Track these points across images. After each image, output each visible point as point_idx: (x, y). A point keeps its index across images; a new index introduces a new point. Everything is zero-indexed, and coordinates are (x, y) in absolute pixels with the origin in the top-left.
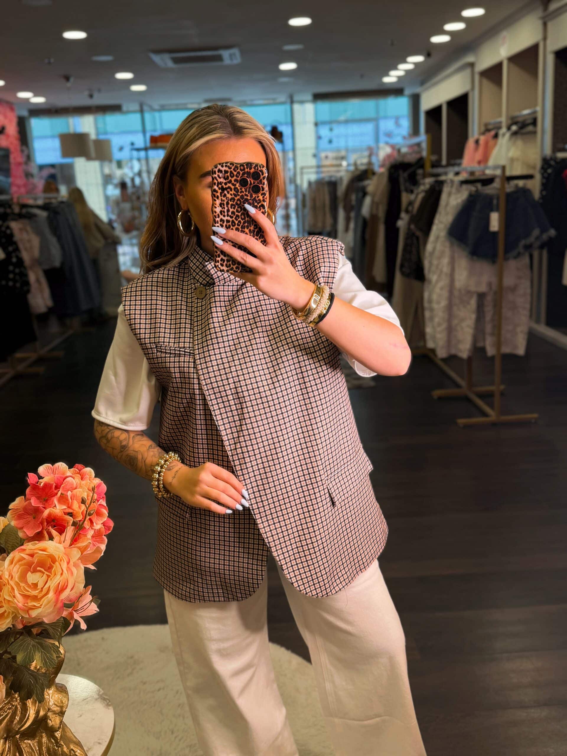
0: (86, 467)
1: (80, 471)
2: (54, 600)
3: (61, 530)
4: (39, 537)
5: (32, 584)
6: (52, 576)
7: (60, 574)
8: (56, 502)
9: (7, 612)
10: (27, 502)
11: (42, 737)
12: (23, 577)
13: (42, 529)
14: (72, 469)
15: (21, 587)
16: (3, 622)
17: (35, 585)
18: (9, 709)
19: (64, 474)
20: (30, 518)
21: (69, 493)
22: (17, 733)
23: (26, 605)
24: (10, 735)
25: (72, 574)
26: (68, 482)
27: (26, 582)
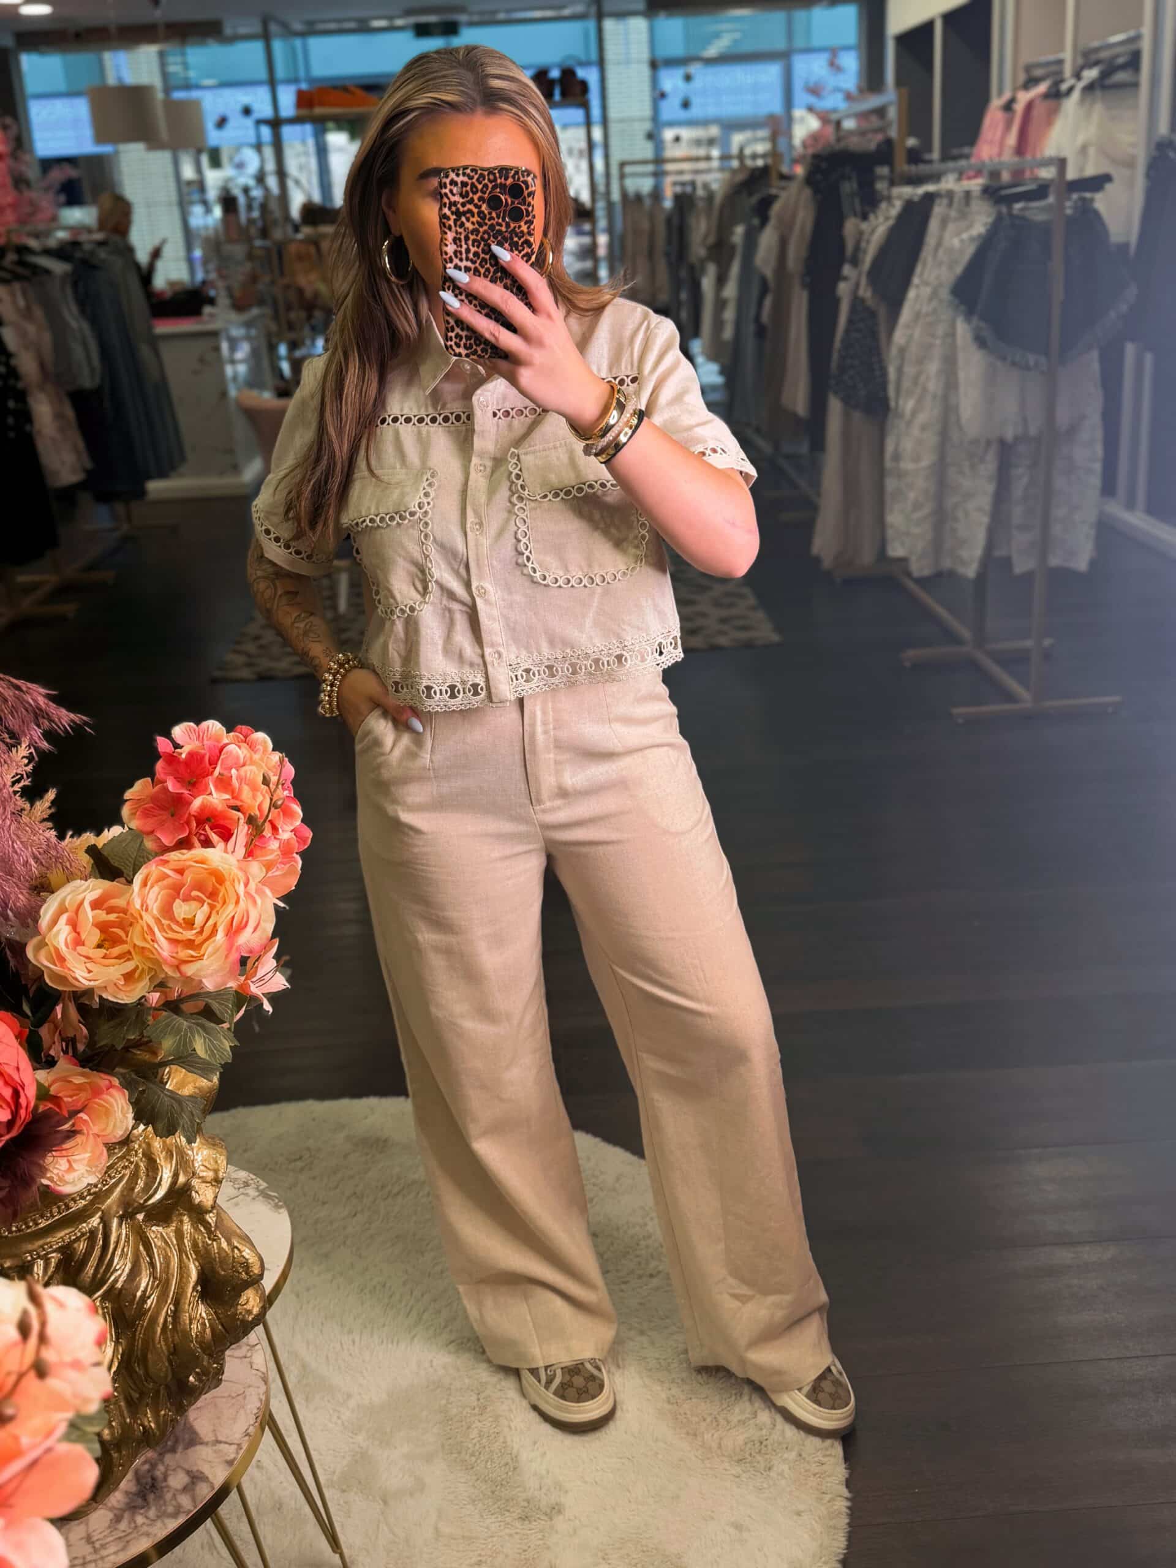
0: (256, 731)
1: (246, 737)
2: (224, 946)
3: (226, 835)
4: (184, 844)
5: (184, 919)
6: (218, 906)
7: (234, 901)
8: (212, 787)
9: (140, 968)
10: (157, 788)
11: (181, 1222)
12: (167, 910)
13: (190, 833)
14: (232, 734)
15: (163, 925)
16: (133, 987)
17: (189, 923)
18: (125, 1167)
19: (218, 741)
20: (165, 815)
21: (234, 771)
22: (141, 1208)
23: (174, 955)
24: (130, 1210)
25: (255, 902)
26: (231, 752)
27: (172, 918)
